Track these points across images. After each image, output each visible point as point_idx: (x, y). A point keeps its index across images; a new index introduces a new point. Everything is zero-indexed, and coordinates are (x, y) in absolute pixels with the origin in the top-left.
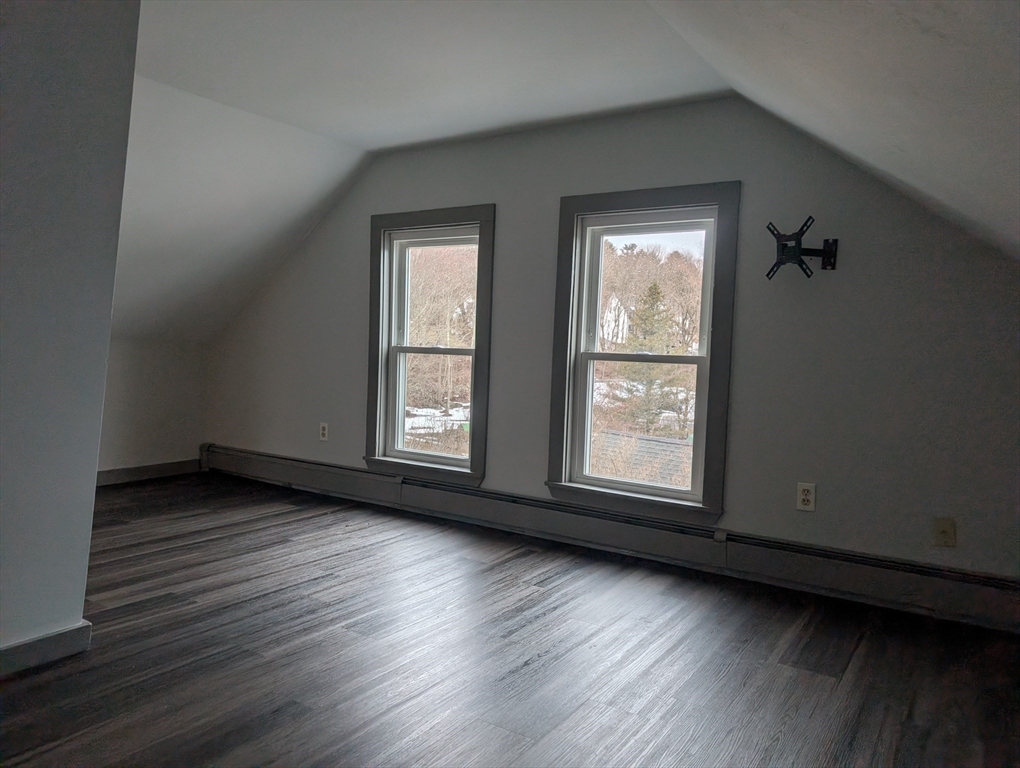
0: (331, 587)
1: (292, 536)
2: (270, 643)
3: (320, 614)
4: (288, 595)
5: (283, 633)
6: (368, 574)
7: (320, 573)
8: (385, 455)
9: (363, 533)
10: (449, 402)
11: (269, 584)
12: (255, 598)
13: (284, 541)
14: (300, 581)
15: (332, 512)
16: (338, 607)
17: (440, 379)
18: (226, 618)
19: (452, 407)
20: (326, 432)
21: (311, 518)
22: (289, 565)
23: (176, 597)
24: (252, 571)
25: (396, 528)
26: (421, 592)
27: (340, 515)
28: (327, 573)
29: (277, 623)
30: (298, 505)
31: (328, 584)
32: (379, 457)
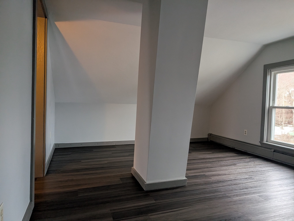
0: (252, 182)
1: (237, 163)
2: (234, 195)
3: (249, 190)
4: (238, 182)
5: (238, 193)
6: (264, 180)
7: (247, 177)
8: (267, 142)
9: (260, 166)
10: (283, 124)
11: (232, 177)
12: (228, 181)
13: (235, 165)
14: (241, 178)
15: (249, 158)
16: (255, 189)
17: (280, 117)
18: (220, 184)
19: (284, 126)
20: (246, 133)
21: (242, 159)
22: (237, 172)
23: (206, 176)
24: (226, 172)
25: (272, 166)
26: (285, 190)
27: (252, 159)
28: (250, 177)
29: (236, 190)
30: (237, 154)
31: (250, 181)
32: (265, 142)
